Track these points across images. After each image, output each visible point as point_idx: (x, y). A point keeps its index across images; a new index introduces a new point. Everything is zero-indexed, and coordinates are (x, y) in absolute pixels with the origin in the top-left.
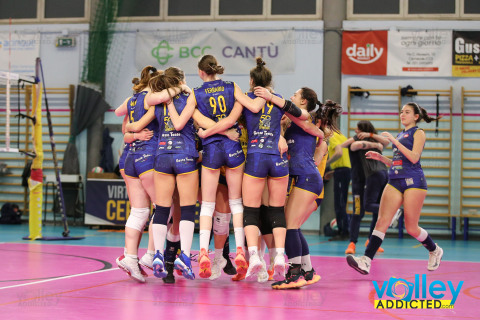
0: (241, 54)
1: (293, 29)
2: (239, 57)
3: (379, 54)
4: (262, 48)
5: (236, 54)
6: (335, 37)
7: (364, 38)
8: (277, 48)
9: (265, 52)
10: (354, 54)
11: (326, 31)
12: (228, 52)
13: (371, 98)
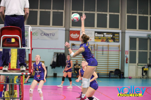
0: (45, 35)
1: (58, 29)
2: (45, 36)
3: (78, 36)
4: (51, 34)
5: (44, 35)
6: (68, 32)
7: (75, 32)
8: (54, 34)
9: (51, 35)
10: (72, 36)
11: (66, 30)
12: (42, 34)
13: (77, 46)
